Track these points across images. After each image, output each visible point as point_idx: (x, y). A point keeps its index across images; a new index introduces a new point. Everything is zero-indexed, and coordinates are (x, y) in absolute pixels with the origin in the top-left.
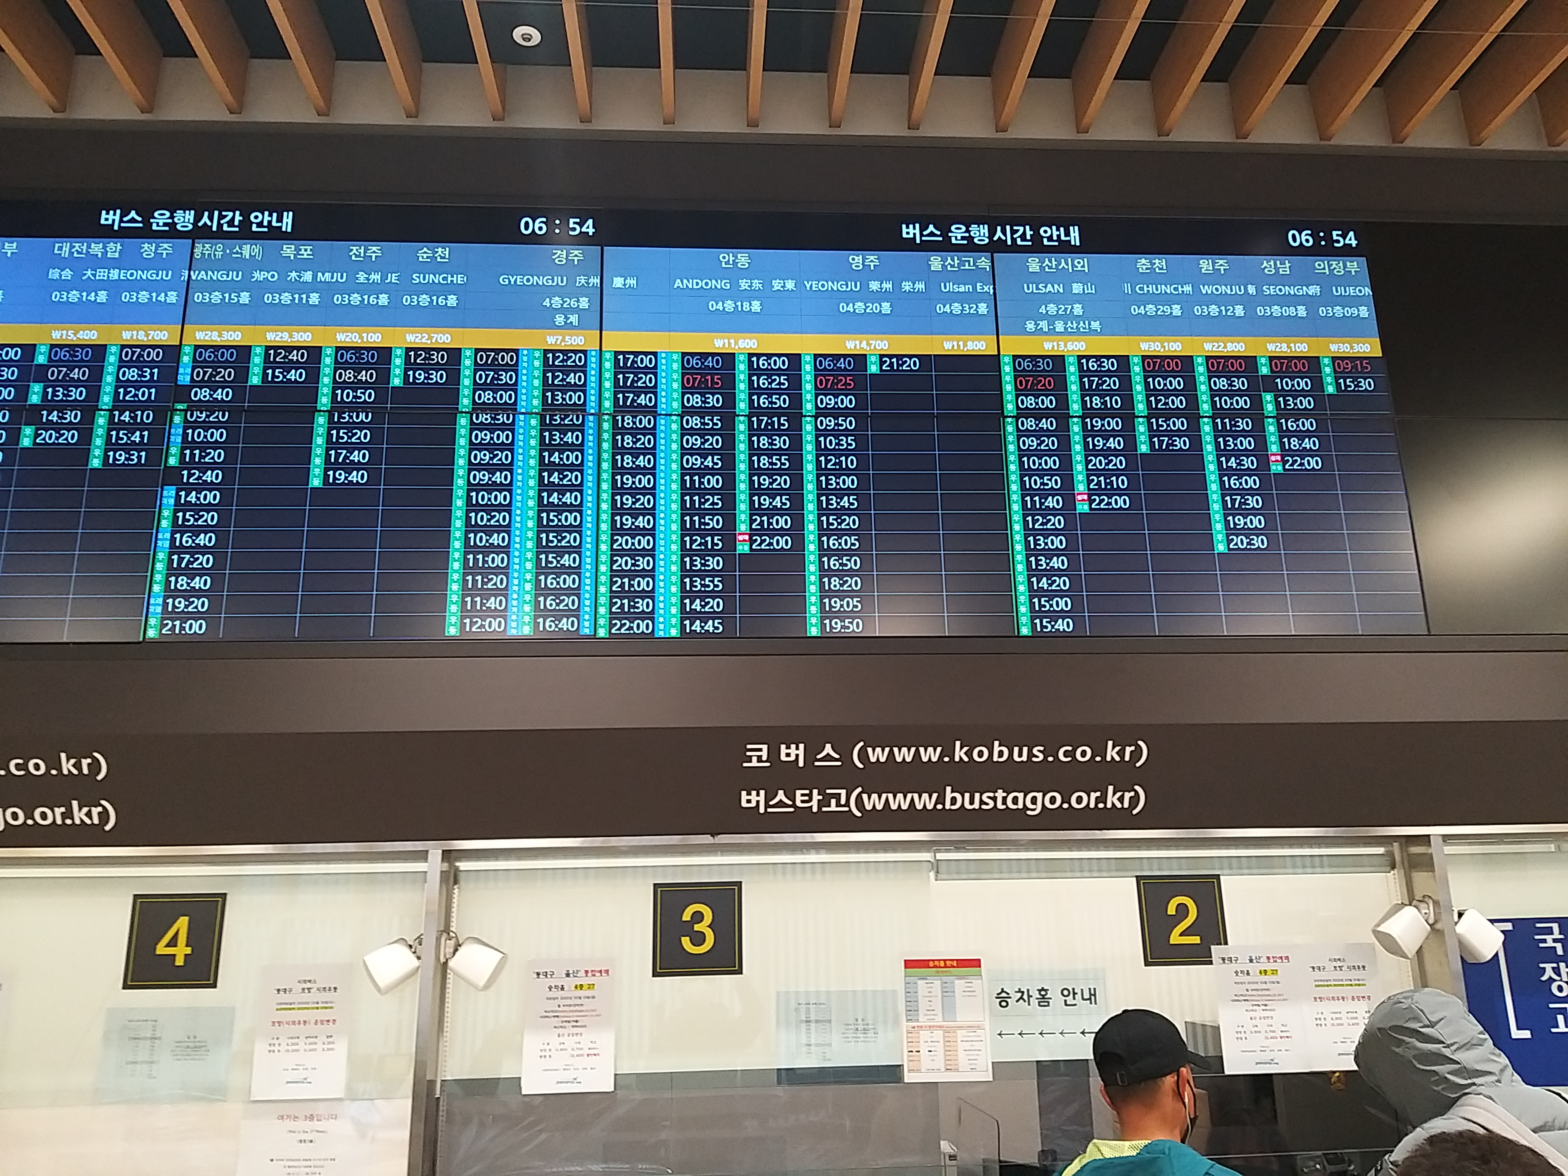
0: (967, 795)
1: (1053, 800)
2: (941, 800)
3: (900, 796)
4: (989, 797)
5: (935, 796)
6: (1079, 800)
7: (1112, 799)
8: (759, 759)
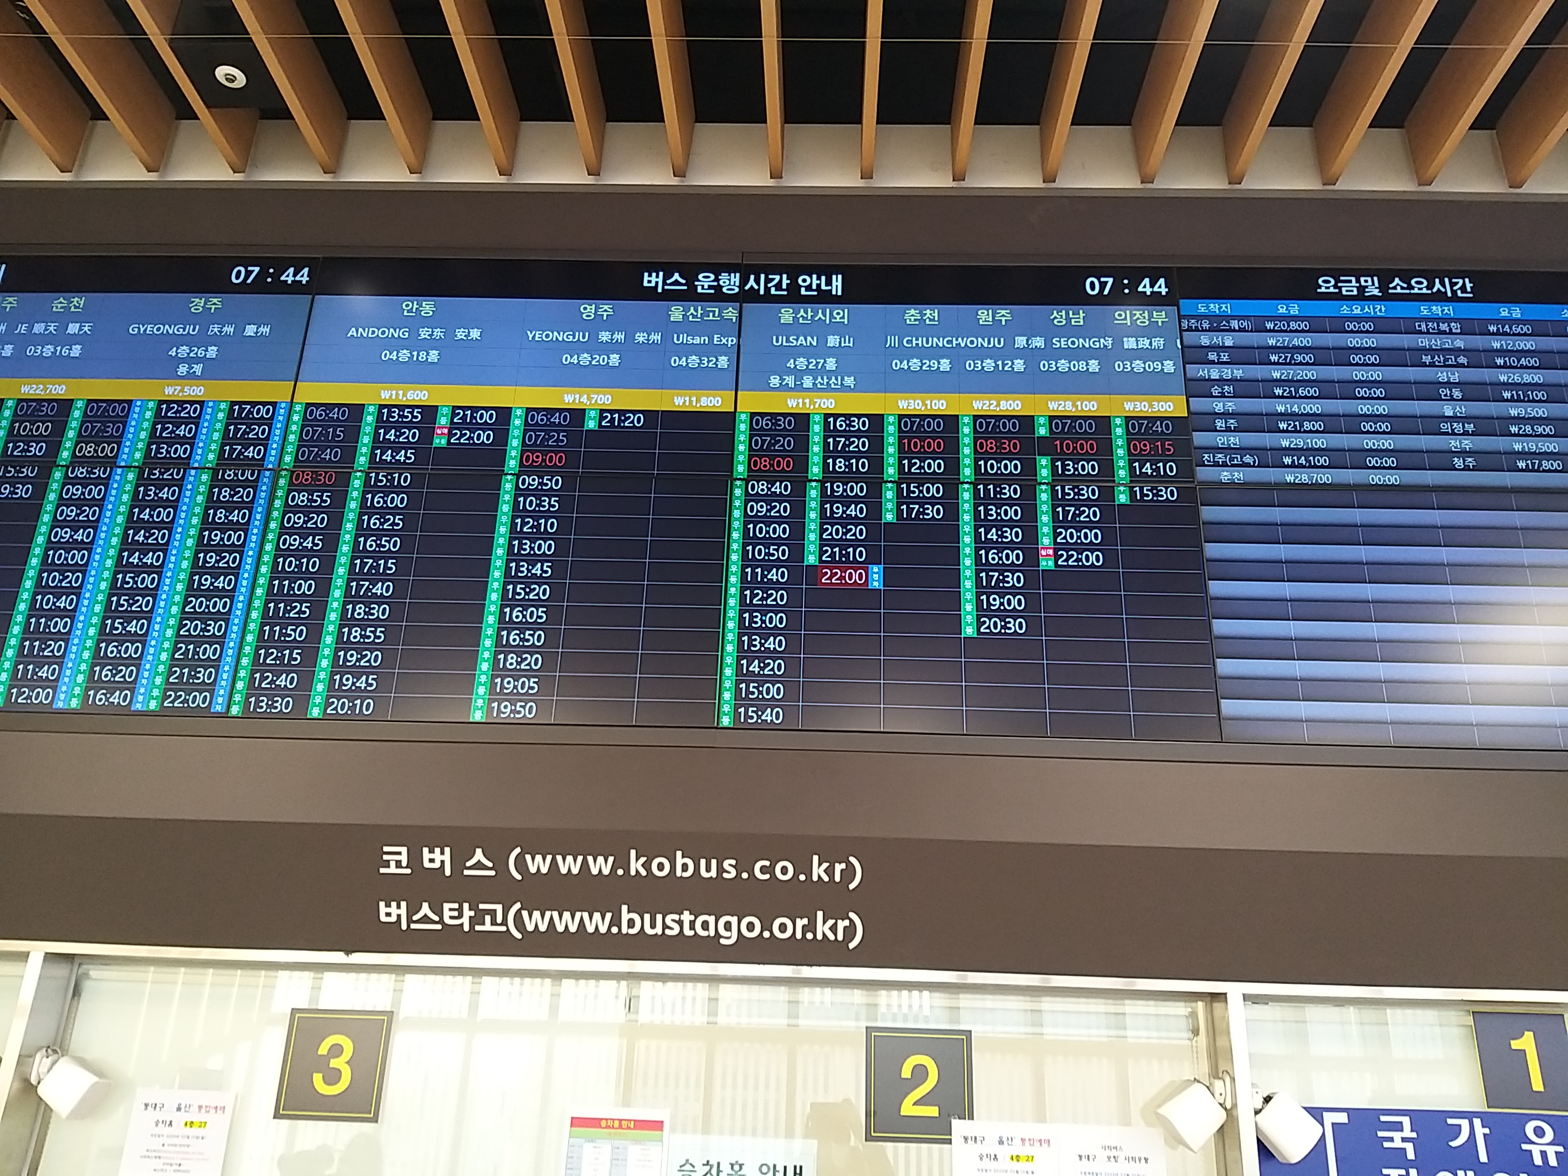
0: (647, 917)
1: (751, 927)
2: (616, 921)
3: (567, 915)
4: (673, 920)
5: (609, 916)
6: (783, 928)
7: (823, 928)
8: (398, 864)
